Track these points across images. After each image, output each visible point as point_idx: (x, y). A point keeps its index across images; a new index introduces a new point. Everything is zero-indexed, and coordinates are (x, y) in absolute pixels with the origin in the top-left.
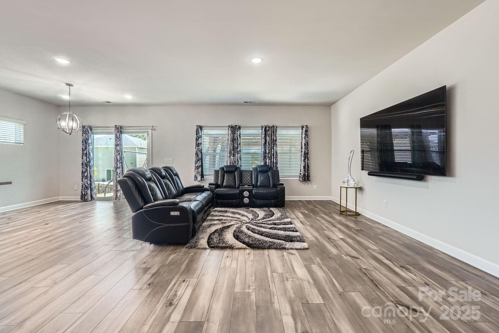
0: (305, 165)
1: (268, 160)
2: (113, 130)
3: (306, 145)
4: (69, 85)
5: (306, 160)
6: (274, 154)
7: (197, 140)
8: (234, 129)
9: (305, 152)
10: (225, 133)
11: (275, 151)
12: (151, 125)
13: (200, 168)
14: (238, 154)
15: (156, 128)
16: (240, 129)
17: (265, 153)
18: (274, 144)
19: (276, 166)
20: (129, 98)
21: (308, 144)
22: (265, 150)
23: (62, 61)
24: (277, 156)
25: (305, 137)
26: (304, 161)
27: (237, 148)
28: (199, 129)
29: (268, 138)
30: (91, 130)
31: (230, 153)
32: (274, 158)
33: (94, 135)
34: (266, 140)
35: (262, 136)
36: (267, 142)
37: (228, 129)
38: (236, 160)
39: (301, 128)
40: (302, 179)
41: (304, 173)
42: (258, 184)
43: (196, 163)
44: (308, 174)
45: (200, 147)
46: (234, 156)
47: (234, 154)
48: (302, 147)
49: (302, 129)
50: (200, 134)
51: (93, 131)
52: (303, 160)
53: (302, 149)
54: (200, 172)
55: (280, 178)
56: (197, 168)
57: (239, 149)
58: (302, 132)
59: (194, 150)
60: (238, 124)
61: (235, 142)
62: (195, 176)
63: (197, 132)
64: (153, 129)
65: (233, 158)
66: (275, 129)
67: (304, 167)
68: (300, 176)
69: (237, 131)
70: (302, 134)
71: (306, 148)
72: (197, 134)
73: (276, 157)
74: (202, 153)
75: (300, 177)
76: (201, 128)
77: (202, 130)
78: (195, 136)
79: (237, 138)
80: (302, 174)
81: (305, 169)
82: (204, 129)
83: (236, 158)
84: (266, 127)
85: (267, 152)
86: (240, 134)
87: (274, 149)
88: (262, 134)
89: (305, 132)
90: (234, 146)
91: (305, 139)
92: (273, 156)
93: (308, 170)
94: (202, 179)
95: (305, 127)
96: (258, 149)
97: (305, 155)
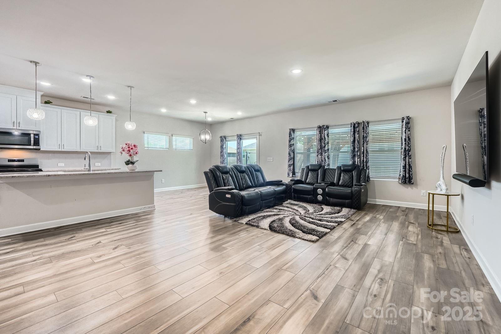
0: (406, 165)
1: (356, 158)
2: (236, 138)
3: (407, 140)
4: (206, 113)
5: (407, 158)
6: (364, 152)
7: (290, 141)
8: (322, 129)
9: (405, 148)
10: (314, 133)
11: (365, 149)
12: (258, 132)
13: (292, 166)
14: (325, 153)
15: (262, 134)
16: (328, 128)
17: (354, 151)
18: (364, 141)
19: (366, 165)
20: (239, 114)
21: (409, 139)
22: (354, 148)
23: (193, 102)
24: (368, 154)
25: (406, 130)
26: (405, 160)
27: (325, 147)
28: (292, 132)
29: (357, 136)
30: (225, 139)
31: (318, 153)
32: (363, 156)
33: (228, 142)
34: (355, 138)
35: (351, 134)
36: (356, 139)
37: (317, 129)
38: (324, 159)
39: (401, 121)
40: (401, 182)
41: (404, 175)
42: (340, 183)
43: (288, 162)
44: (409, 176)
45: (292, 148)
46: (321, 154)
47: (321, 153)
48: (402, 143)
49: (403, 122)
50: (293, 136)
51: (227, 139)
52: (403, 158)
53: (402, 145)
54: (292, 170)
55: (371, 179)
56: (290, 166)
57: (326, 148)
58: (402, 125)
59: (287, 150)
60: (326, 123)
61: (323, 142)
62: (288, 173)
63: (289, 135)
64: (260, 135)
65: (320, 156)
66: (365, 124)
67: (405, 167)
68: (400, 177)
69: (325, 131)
70: (402, 127)
71: (407, 143)
72: (289, 137)
73: (366, 155)
74: (294, 153)
75: (399, 179)
76: (293, 130)
77: (294, 133)
78: (288, 139)
79: (325, 137)
80: (401, 176)
81: (406, 169)
82: (297, 132)
83: (323, 157)
84: (355, 124)
85: (356, 151)
86: (328, 133)
87: (364, 147)
88: (351, 132)
89: (406, 125)
90: (321, 146)
91: (406, 133)
92: (363, 154)
93: (409, 171)
94: (294, 176)
95: (405, 118)
96: (347, 148)
97: (406, 153)
